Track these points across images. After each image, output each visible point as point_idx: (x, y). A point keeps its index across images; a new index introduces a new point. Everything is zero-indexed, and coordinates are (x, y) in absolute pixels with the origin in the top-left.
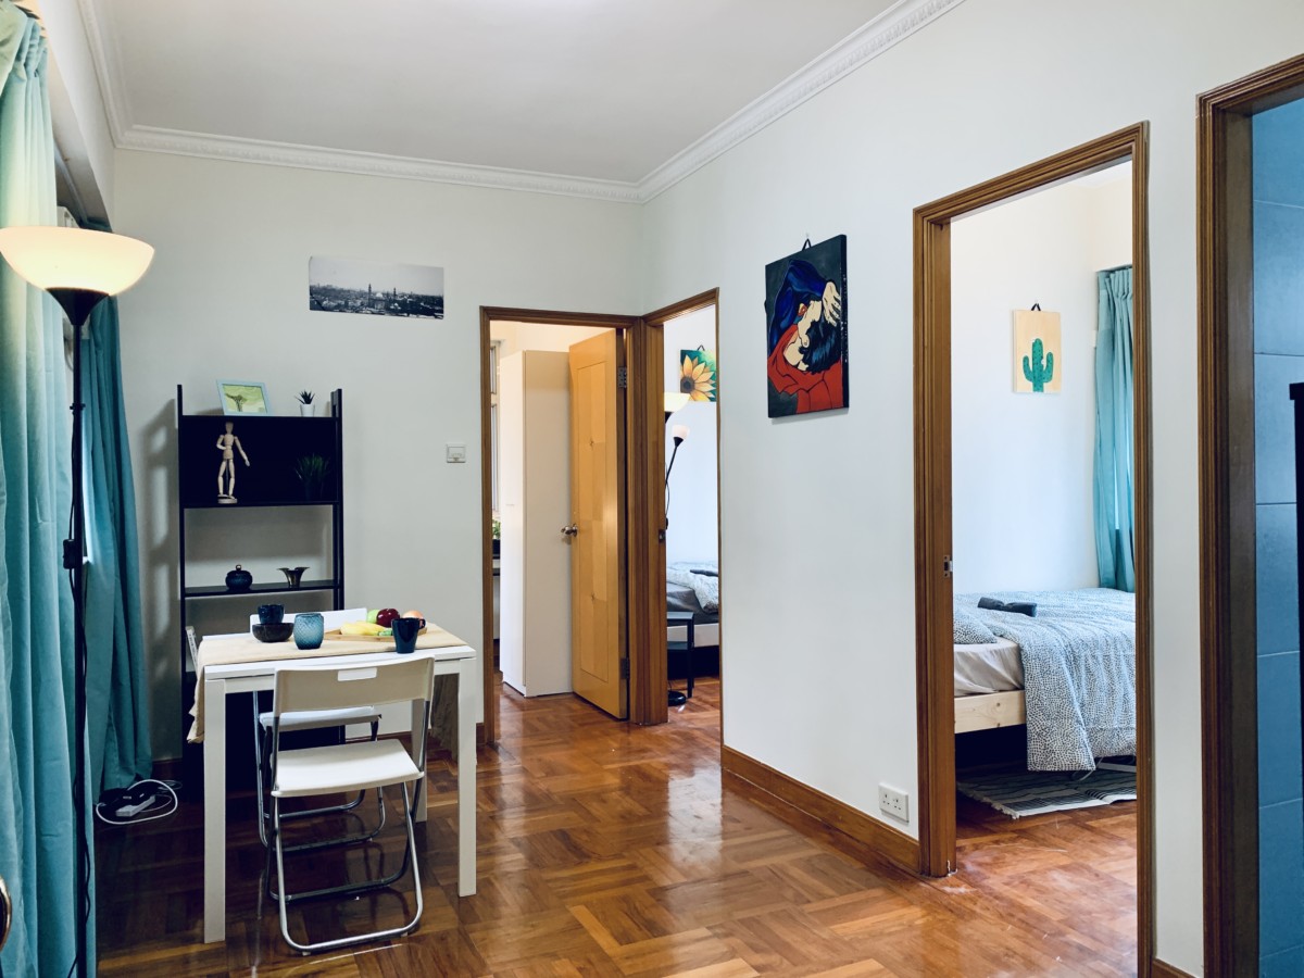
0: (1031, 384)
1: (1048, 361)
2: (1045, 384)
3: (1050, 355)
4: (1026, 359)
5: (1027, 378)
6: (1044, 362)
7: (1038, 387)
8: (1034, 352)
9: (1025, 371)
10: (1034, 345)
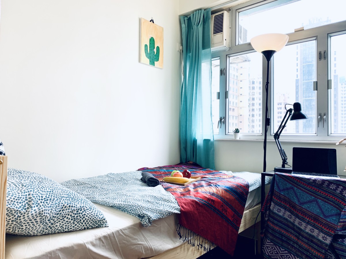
0: (149, 60)
1: (157, 51)
2: (155, 62)
3: (158, 48)
4: (146, 46)
5: (147, 56)
6: (155, 50)
7: (152, 63)
8: (150, 44)
9: (146, 53)
10: (150, 40)
